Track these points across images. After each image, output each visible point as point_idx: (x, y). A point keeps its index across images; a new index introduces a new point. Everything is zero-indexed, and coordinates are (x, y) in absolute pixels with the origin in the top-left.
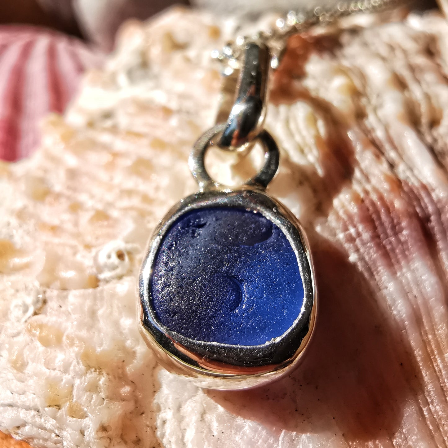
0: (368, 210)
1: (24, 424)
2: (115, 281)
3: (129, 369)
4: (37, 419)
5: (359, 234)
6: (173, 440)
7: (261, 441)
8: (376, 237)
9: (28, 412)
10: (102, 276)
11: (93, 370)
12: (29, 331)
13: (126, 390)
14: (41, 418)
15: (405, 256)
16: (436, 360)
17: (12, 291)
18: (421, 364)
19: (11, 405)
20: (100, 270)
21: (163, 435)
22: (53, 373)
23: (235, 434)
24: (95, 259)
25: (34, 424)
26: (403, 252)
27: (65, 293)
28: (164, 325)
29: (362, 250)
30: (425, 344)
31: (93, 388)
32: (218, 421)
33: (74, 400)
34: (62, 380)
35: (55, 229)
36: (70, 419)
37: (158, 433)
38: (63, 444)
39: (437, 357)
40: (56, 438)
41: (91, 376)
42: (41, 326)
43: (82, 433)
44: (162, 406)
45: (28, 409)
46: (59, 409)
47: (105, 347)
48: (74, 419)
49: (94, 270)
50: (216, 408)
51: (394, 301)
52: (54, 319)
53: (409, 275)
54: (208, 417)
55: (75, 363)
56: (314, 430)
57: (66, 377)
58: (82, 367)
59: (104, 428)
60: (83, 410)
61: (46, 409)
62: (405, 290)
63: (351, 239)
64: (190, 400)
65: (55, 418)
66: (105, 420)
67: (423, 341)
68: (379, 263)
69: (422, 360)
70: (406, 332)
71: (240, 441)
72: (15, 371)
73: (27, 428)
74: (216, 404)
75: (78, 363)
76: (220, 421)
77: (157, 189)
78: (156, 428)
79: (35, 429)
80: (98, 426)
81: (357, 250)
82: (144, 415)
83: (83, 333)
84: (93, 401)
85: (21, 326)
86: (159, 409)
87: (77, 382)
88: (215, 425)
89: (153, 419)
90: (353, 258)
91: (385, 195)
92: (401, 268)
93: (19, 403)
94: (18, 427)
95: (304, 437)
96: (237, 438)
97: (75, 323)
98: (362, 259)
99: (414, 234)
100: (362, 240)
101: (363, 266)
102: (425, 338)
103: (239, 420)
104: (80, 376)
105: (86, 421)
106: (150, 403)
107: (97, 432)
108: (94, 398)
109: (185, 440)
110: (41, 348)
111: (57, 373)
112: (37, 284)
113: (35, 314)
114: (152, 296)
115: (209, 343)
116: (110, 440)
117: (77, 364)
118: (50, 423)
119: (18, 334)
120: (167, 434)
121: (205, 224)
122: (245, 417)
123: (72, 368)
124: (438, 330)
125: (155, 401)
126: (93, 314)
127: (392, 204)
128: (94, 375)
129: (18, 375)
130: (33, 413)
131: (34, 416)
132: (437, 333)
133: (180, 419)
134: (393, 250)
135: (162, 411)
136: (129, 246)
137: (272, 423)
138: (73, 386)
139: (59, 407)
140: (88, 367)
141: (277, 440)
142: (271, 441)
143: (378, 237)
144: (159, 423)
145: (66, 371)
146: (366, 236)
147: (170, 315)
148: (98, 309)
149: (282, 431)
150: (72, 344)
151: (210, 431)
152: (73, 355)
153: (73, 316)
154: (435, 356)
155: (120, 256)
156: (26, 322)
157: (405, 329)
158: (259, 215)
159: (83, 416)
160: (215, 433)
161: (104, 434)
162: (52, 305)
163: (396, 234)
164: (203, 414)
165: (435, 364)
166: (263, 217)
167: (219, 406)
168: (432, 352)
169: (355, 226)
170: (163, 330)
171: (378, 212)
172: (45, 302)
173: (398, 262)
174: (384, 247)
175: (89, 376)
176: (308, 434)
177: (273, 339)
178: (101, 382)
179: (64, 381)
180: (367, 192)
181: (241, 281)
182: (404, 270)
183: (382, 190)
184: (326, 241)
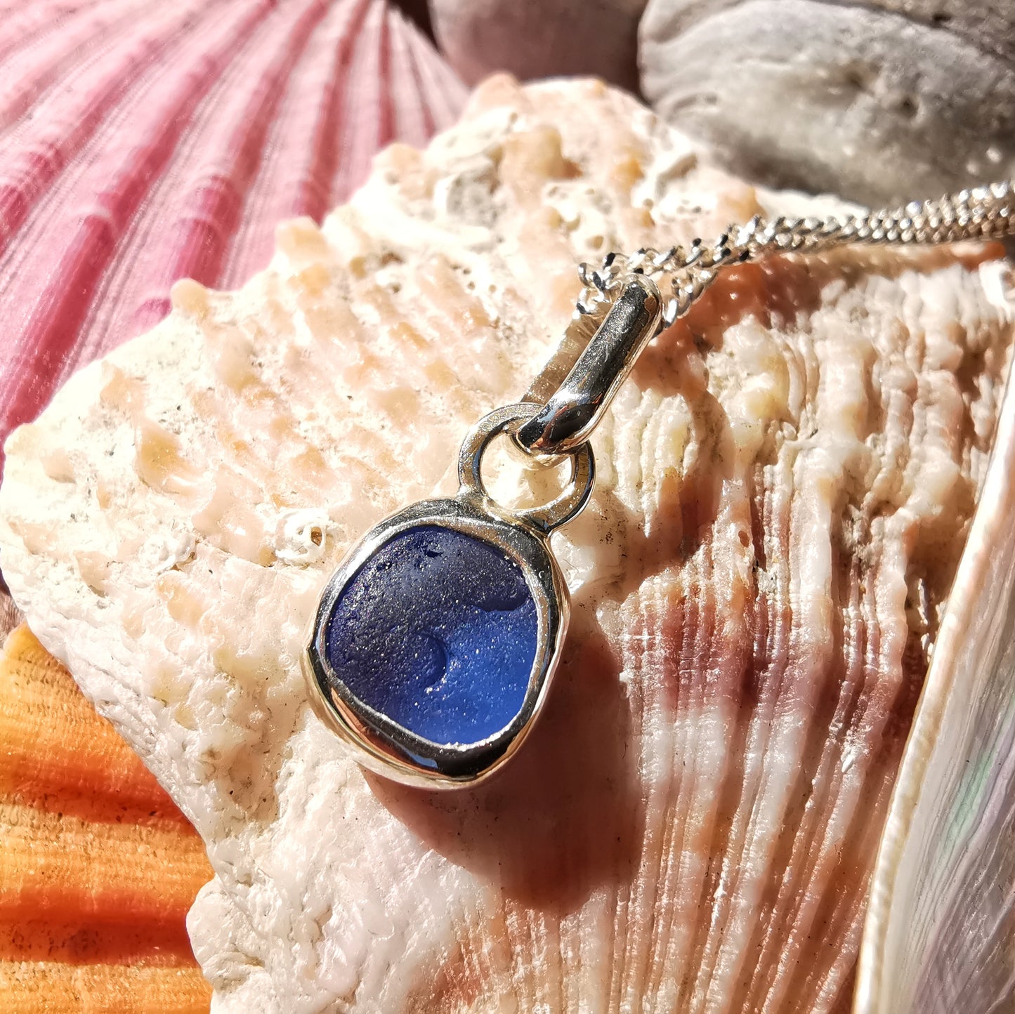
0: (683, 617)
1: (115, 703)
2: (296, 569)
3: (271, 692)
4: (134, 705)
5: (651, 646)
6: (292, 800)
7: (399, 849)
8: (673, 660)
9: (125, 690)
10: (279, 554)
11: (225, 674)
12: (161, 589)
13: (257, 715)
14: (139, 704)
15: (700, 704)
16: (667, 854)
17: (154, 520)
18: (645, 849)
19: (106, 672)
20: (282, 544)
21: (282, 789)
22: (173, 659)
23: (372, 827)
24: (281, 525)
25: (127, 708)
26: (700, 697)
27: (224, 555)
28: (332, 666)
29: (644, 670)
30: (664, 827)
31: (216, 697)
32: (357, 802)
33: (188, 703)
34: (181, 672)
35: (240, 447)
36: (174, 723)
37: (278, 784)
38: (155, 747)
39: (671, 849)
40: (149, 736)
41: (219, 681)
42: (177, 589)
43: (184, 747)
44: (295, 754)
45: (127, 686)
46: (165, 706)
47: (249, 652)
48: (180, 726)
49: (274, 541)
50: (362, 785)
51: (651, 756)
52: (197, 585)
53: (690, 731)
54: (347, 791)
55: (204, 656)
56: (469, 866)
57: (188, 671)
58: (212, 666)
59: (212, 753)
60: (194, 720)
61: (149, 699)
62: (673, 749)
63: (637, 649)
64: (333, 762)
65: (156, 713)
66: (217, 745)
67: (664, 823)
68: (657, 697)
69: (648, 845)
70: (647, 803)
71: (374, 838)
72: (125, 633)
73: (118, 709)
74: (364, 780)
75: (209, 659)
76: (360, 803)
77: (409, 448)
78: (277, 778)
79: (127, 714)
80: (206, 748)
81: (638, 667)
82: (267, 754)
83: (229, 622)
84: (210, 714)
85: (151, 577)
86: (290, 756)
87: (199, 682)
88: (351, 806)
89: (278, 765)
90: (626, 675)
91: (719, 607)
92: (686, 716)
93: (118, 675)
94: (107, 703)
95: (454, 868)
96: (373, 833)
97: (223, 604)
98: (638, 682)
99: (728, 679)
100: (651, 656)
101: (633, 693)
102: (668, 820)
103: (384, 813)
104: (206, 677)
105: (192, 735)
106: (282, 743)
107: (202, 754)
108: (213, 711)
109: (307, 807)
110: (168, 619)
111: (177, 661)
112: (190, 526)
113: (175, 567)
114: (332, 622)
115: (378, 714)
116: (215, 768)
117: (206, 659)
118: (149, 717)
119: (145, 586)
120: (287, 790)
121: (439, 554)
122: (392, 812)
123: (198, 661)
124: (691, 818)
125: (289, 744)
126: (251, 600)
127: (722, 622)
128: (224, 682)
129: (128, 640)
130: (131, 694)
131: (131, 698)
132: (688, 820)
133: (311, 781)
134: (687, 688)
135: (292, 760)
136: (333, 525)
137: (422, 836)
138: (191, 686)
139: (166, 704)
140: (220, 669)
141: (419, 857)
142: (412, 855)
143: (677, 662)
144: (283, 772)
145: (189, 663)
146: (660, 653)
147: (344, 657)
148: (260, 597)
149: (429, 850)
150: (209, 632)
151: (342, 810)
152: (206, 646)
153: (223, 593)
154: (669, 847)
155: (316, 536)
156: (159, 574)
157: (647, 798)
158: (519, 571)
159: (192, 727)
160: (347, 816)
161: (210, 760)
162: (201, 564)
163: (704, 668)
164: (343, 785)
165: (663, 857)
166: (522, 577)
167: (366, 785)
168: (669, 841)
169: (651, 633)
170: (329, 672)
171: (694, 627)
172: (193, 556)
173: (686, 706)
174: (678, 678)
175: (216, 680)
176: (460, 868)
177: (457, 743)
178: (228, 695)
179: (183, 674)
180: (695, 591)
181: (452, 655)
182: (688, 721)
183: (718, 597)
184: (601, 637)
